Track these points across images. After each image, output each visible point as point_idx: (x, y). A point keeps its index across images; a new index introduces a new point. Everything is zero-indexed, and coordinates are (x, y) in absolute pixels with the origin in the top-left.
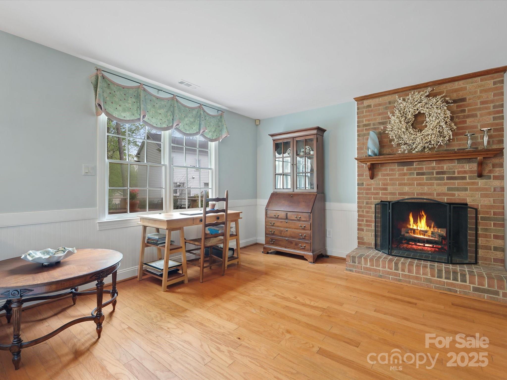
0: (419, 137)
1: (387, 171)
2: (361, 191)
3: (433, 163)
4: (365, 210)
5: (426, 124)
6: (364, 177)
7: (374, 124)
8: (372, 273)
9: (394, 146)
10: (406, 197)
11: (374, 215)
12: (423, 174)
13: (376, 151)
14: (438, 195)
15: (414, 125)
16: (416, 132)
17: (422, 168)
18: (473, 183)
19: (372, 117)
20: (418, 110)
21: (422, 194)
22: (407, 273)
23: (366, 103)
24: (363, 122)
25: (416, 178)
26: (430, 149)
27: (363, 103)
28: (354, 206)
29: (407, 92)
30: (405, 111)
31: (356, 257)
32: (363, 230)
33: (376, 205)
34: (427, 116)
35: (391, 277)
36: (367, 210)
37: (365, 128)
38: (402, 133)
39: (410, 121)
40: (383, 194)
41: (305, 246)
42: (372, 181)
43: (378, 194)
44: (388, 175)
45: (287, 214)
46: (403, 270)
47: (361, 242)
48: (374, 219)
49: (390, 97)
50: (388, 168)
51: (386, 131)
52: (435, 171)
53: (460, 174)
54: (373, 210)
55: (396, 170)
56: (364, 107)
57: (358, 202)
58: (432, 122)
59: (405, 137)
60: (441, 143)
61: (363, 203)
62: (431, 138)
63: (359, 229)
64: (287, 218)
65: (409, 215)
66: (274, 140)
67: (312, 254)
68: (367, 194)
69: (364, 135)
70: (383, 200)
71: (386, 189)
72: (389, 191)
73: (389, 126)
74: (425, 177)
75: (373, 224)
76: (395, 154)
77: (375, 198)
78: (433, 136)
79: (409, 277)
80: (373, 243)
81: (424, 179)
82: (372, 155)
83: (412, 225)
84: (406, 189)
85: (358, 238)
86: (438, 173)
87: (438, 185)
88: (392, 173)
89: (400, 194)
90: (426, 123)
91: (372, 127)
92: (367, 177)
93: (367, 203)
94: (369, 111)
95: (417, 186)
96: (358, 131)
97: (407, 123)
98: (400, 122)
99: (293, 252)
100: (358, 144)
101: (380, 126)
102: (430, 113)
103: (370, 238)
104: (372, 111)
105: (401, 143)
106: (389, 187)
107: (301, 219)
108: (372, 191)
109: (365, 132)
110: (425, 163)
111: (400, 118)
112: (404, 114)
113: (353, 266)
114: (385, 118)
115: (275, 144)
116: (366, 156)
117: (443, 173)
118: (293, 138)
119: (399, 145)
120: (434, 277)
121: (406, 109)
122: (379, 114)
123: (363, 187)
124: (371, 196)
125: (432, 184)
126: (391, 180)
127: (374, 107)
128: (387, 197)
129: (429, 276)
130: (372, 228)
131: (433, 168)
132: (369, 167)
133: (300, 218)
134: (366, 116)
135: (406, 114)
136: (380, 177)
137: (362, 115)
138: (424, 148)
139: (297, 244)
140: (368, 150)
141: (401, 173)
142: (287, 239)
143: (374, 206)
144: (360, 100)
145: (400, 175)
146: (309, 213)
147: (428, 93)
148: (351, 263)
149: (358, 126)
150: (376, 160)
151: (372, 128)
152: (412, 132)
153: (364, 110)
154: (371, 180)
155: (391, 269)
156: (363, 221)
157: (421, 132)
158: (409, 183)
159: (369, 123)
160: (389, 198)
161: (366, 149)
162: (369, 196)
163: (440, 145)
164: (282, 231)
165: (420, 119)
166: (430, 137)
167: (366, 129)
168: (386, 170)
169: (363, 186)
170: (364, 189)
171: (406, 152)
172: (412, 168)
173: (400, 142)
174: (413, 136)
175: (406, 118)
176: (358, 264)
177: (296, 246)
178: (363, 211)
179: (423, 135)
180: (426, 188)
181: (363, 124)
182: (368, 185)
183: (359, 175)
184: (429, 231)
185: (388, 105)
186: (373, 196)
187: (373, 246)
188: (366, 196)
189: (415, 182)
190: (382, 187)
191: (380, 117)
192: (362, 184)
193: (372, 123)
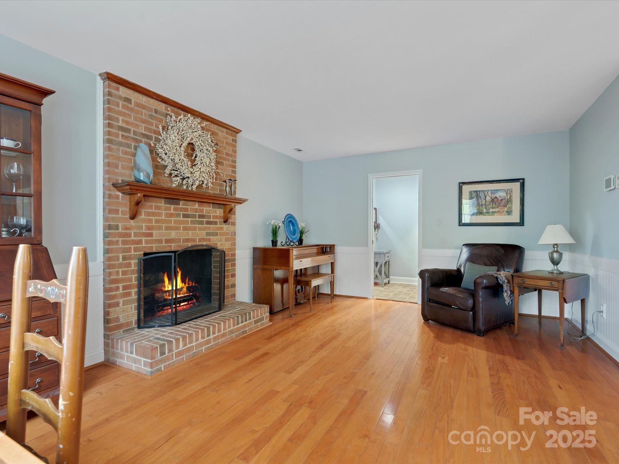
2: (114, 239)
3: (196, 204)
4: (120, 270)
5: (196, 158)
6: (120, 215)
7: (135, 133)
9: (166, 175)
11: (134, 276)
12: (188, 216)
14: (200, 240)
17: (186, 210)
18: (221, 228)
19: (132, 120)
25: (183, 221)
32: (118, 305)
33: (139, 259)
34: (196, 150)
36: (125, 269)
40: (147, 242)
42: (133, 223)
43: (140, 242)
44: (154, 214)
47: (115, 326)
48: (135, 283)
49: (157, 102)
50: (154, 204)
52: (197, 214)
53: (214, 219)
54: (135, 267)
55: (163, 208)
57: (109, 259)
58: (203, 158)
59: (182, 168)
61: (118, 258)
68: (124, 243)
69: (121, 144)
70: (148, 251)
71: (151, 235)
72: (154, 238)
74: (190, 219)
75: (135, 291)
77: (136, 250)
81: (189, 223)
84: (173, 234)
86: (200, 216)
87: (200, 229)
88: (158, 213)
89: (167, 241)
92: (124, 215)
93: (124, 258)
94: (128, 108)
95: (183, 230)
96: (109, 133)
103: (130, 313)
104: (132, 109)
105: (173, 174)
106: (154, 232)
108: (133, 238)
109: (120, 139)
110: (190, 203)
122: (144, 121)
123: (118, 231)
124: (130, 246)
125: (195, 229)
126: (156, 221)
127: (135, 105)
128: (153, 247)
130: (131, 297)
131: (196, 210)
132: (140, 199)
134: (125, 114)
136: (143, 216)
141: (167, 213)
143: (136, 261)
145: (166, 215)
147: (204, 125)
154: (131, 220)
156: (118, 289)
158: (176, 226)
159: (127, 127)
160: (155, 248)
162: (127, 246)
167: (125, 136)
168: (151, 207)
169: (115, 229)
170: (120, 235)
172: (178, 208)
173: (173, 172)
175: (182, 143)
178: (118, 272)
180: (190, 232)
181: (118, 124)
182: (126, 228)
184: (184, 287)
185: (154, 114)
186: (132, 247)
187: (134, 325)
188: (123, 246)
189: (182, 226)
190: (145, 231)
191: (144, 125)
192: (117, 227)
193: (132, 129)
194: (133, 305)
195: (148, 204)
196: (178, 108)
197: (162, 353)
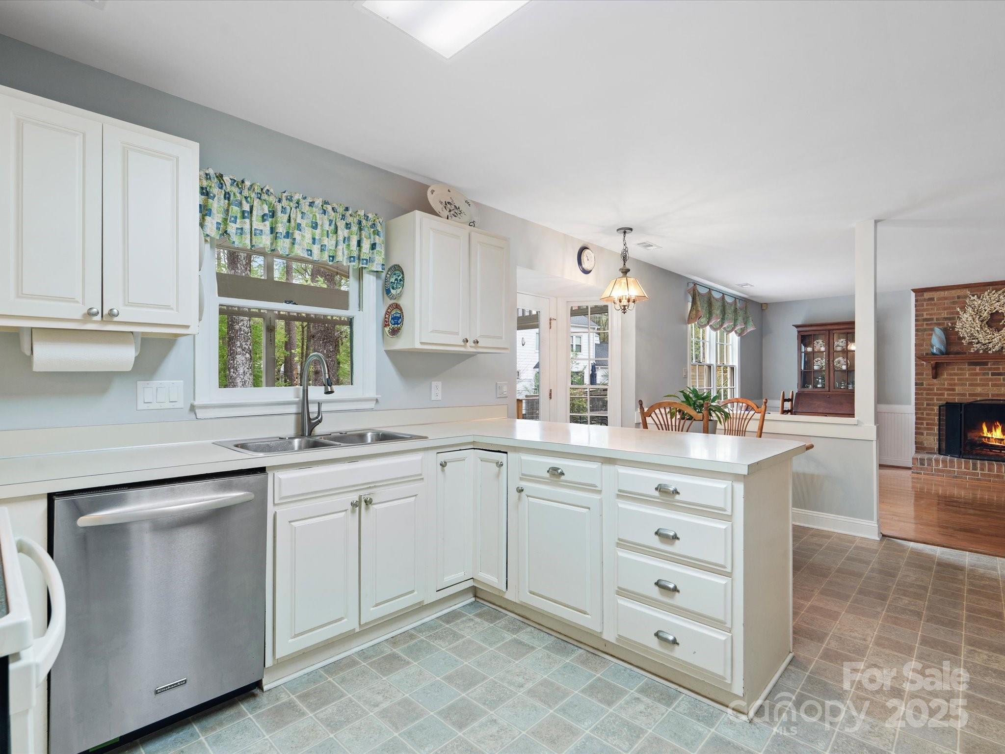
0: (997, 337)
1: (955, 370)
2: (920, 392)
4: (925, 412)
5: (1004, 323)
6: (925, 376)
7: (937, 319)
8: (945, 474)
9: (965, 344)
10: (979, 399)
11: (937, 418)
12: (999, 374)
13: (943, 349)
15: (989, 323)
16: (992, 331)
19: (935, 311)
20: (995, 309)
21: (997, 395)
22: (986, 472)
23: (927, 295)
24: (923, 315)
25: (991, 379)
27: (923, 295)
28: (911, 409)
29: (982, 288)
30: (980, 309)
31: (924, 459)
32: (922, 434)
33: (940, 407)
35: (968, 477)
36: (929, 412)
37: (925, 323)
38: (976, 332)
39: (986, 320)
40: (949, 395)
42: (935, 381)
43: (942, 395)
44: (955, 374)
46: (982, 470)
47: (919, 447)
48: (937, 422)
50: (956, 367)
51: (956, 329)
54: (937, 412)
55: (966, 369)
56: (925, 300)
57: (916, 404)
59: (980, 336)
61: (923, 404)
63: (916, 433)
65: (981, 423)
66: (799, 332)
68: (927, 394)
69: (925, 330)
70: (949, 401)
71: (953, 390)
72: (957, 392)
73: (959, 324)
75: (936, 428)
76: (965, 353)
77: (938, 400)
79: (989, 475)
80: (936, 448)
81: (1000, 380)
82: (938, 353)
83: (985, 432)
84: (979, 390)
85: (916, 443)
88: (961, 373)
89: (971, 395)
92: (928, 376)
93: (928, 405)
94: (931, 305)
95: (991, 386)
96: (916, 325)
97: (982, 321)
98: (974, 319)
100: (916, 339)
101: (946, 322)
103: (932, 441)
104: (935, 304)
105: (974, 342)
106: (957, 388)
108: (935, 391)
109: (926, 327)
110: (1002, 363)
111: (974, 316)
112: (978, 312)
113: (921, 469)
114: (953, 313)
115: (800, 336)
116: (927, 354)
118: (829, 330)
119: (971, 343)
121: (981, 307)
122: (945, 309)
123: (922, 387)
124: (933, 397)
126: (959, 379)
127: (937, 300)
128: (955, 398)
130: (934, 431)
132: (934, 366)
134: (928, 310)
135: (980, 312)
136: (945, 376)
137: (921, 308)
140: (933, 348)
141: (972, 373)
143: (938, 407)
144: (919, 292)
145: (971, 375)
148: (919, 466)
149: (916, 320)
150: (943, 359)
151: (935, 323)
152: (988, 331)
153: (925, 303)
154: (933, 379)
155: (969, 469)
156: (922, 424)
157: (998, 332)
158: (982, 383)
159: (931, 317)
160: (957, 399)
161: (927, 345)
162: (930, 397)
165: (996, 318)
167: (927, 324)
168: (953, 370)
170: (925, 389)
171: (981, 352)
172: (985, 368)
174: (989, 336)
175: (981, 316)
176: (927, 466)
178: (923, 413)
179: (1001, 335)
181: (923, 318)
182: (929, 385)
183: (916, 374)
185: (957, 300)
186: (935, 397)
187: (936, 450)
188: (927, 397)
189: (990, 383)
190: (947, 387)
191: (946, 311)
192: (922, 384)
193: (935, 317)
194: (935, 438)
195: (951, 367)
196: (984, 286)
197: (922, 464)
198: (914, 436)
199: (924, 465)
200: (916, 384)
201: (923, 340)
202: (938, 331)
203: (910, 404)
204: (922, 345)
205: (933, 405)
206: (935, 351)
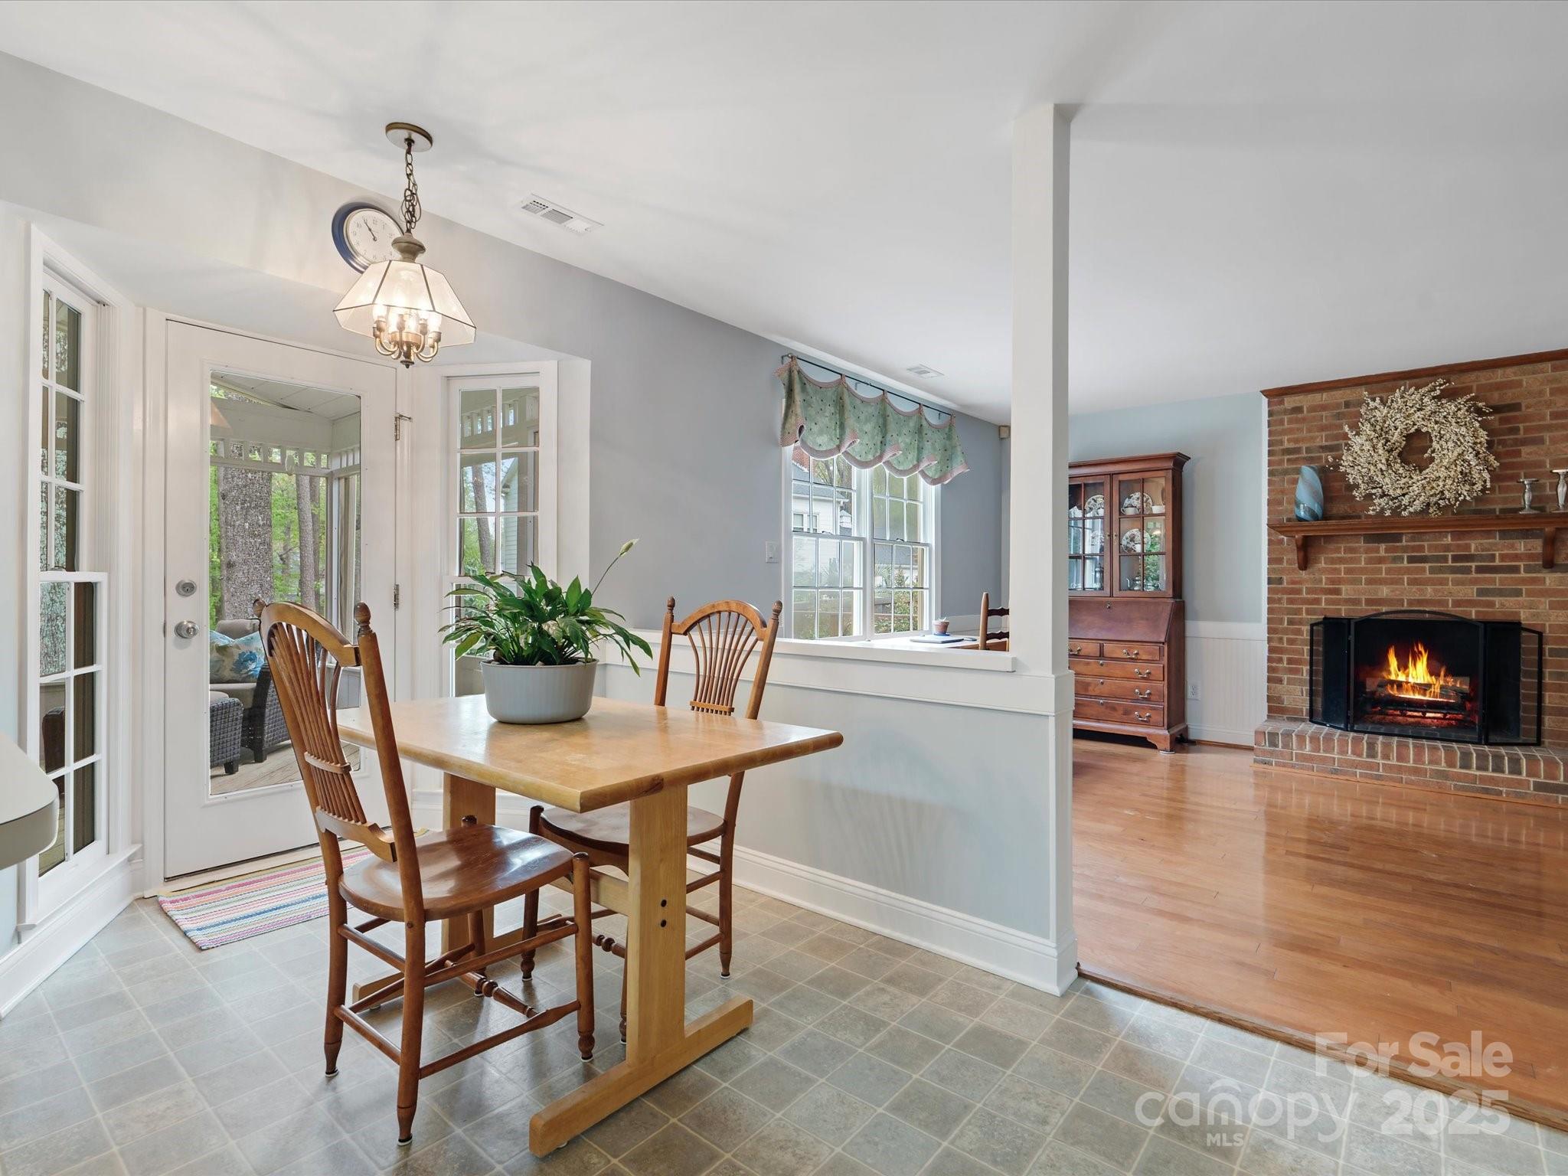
0: (1418, 484)
1: (1340, 553)
2: (1276, 596)
3: (1446, 537)
4: (1285, 638)
5: (1433, 455)
6: (1286, 565)
7: (1308, 450)
8: (1315, 765)
9: (1358, 499)
10: (1384, 609)
11: (1307, 648)
12: (1423, 559)
13: (1317, 508)
14: (1457, 603)
15: (1404, 455)
16: (1409, 470)
17: (1421, 548)
18: (1534, 581)
19: (1305, 434)
20: (1414, 424)
21: (1420, 602)
22: (1394, 762)
23: (1290, 402)
24: (1281, 442)
25: (1408, 569)
26: (1439, 508)
27: (1282, 402)
28: (1259, 630)
29: (1389, 384)
30: (1386, 425)
31: (1278, 734)
32: (1280, 681)
33: (1312, 625)
34: (1434, 438)
35: (1358, 771)
36: (1292, 637)
37: (1286, 457)
38: (1379, 473)
39: (1397, 448)
40: (1329, 602)
41: (1149, 716)
42: (1303, 574)
43: (1316, 602)
44: (1341, 561)
45: (1101, 647)
46: (1386, 757)
47: (1275, 709)
48: (1307, 657)
49: (1348, 391)
50: (1342, 546)
51: (1341, 467)
52: (1450, 554)
53: (1505, 562)
54: (1306, 636)
55: (1362, 550)
56: (1285, 412)
57: (1269, 621)
58: (1445, 452)
59: (1386, 482)
60: (1465, 496)
61: (1281, 621)
62: (1444, 486)
63: (1269, 680)
64: (1101, 655)
65: (1387, 652)
67: (1166, 732)
68: (1291, 601)
69: (1286, 472)
70: (1329, 615)
71: (1337, 592)
72: (1344, 596)
73: (1347, 459)
74: (1427, 565)
75: (1306, 668)
76: (1359, 517)
77: (1309, 612)
78: (1449, 482)
79: (1400, 769)
80: (1304, 710)
81: (1425, 571)
82: (1308, 517)
83: (1394, 672)
84: (1385, 591)
85: (1269, 699)
86: (1455, 559)
87: (1456, 583)
88: (1351, 558)
89: (1369, 602)
90: (1433, 452)
91: (1304, 455)
92: (1291, 564)
93: (1291, 622)
94: (1297, 421)
95: (1408, 584)
96: (1270, 463)
97: (1390, 451)
98: (1374, 447)
99: (1118, 730)
100: (1270, 491)
101: (1323, 455)
102: (1442, 432)
103: (1298, 696)
104: (1304, 420)
105: (1374, 494)
106: (1343, 588)
107: (1139, 657)
108: (1304, 595)
109: (1287, 466)
110: (1427, 537)
111: (1375, 441)
112: (1383, 433)
113: (1272, 753)
114: (1336, 437)
116: (1289, 520)
117: (1470, 558)
118: (1111, 475)
119: (1369, 497)
120: (1455, 767)
121: (1387, 423)
122: (1322, 429)
123: (1280, 586)
124: (1301, 606)
125: (1443, 582)
126: (1348, 571)
127: (1308, 412)
128: (1340, 609)
129: (1443, 766)
130: (1302, 675)
131: (1447, 548)
132: (1300, 543)
133: (1137, 654)
134: (1291, 431)
135: (1387, 433)
136: (1323, 565)
137: (1279, 428)
138: (1428, 505)
139: (1127, 712)
140: (1298, 507)
141: (1371, 558)
142: (1101, 701)
143: (1309, 628)
144: (1275, 395)
145: (1369, 561)
146: (1160, 643)
147: (1438, 392)
148: (1267, 747)
149: (1270, 453)
150: (1317, 528)
151: (1305, 458)
152: (1401, 471)
153: (1286, 418)
154: (1301, 571)
155: (1360, 755)
156: (1280, 660)
157: (1421, 472)
158: (1391, 578)
159: (1297, 446)
160: (1343, 611)
161: (1289, 503)
162: (1295, 606)
163: (1465, 500)
164: (1088, 684)
165: (1417, 443)
166: (1441, 484)
167: (1288, 460)
168: (1337, 551)
169: (1281, 583)
170: (1285, 591)
171: (1388, 513)
172: (1397, 547)
173: (1374, 491)
174: (1403, 481)
175: (1387, 441)
176: (1282, 748)
177: (1127, 716)
178: (1281, 639)
179: (1425, 478)
180: (1430, 588)
181: (1281, 447)
182: (1293, 582)
183: (1270, 561)
184: (1434, 685)
185: (1343, 410)
186: (1304, 607)
187: (1305, 715)
188: (1289, 606)
189: (1405, 577)
190: (1327, 586)
191: (1324, 434)
192: (1280, 581)
193: (1304, 446)
194: (1304, 689)
195: (1332, 546)
196: (1394, 380)
197: (1273, 744)
198: (1264, 684)
199: (1276, 746)
200: (1270, 580)
201: (1283, 492)
202: (1308, 472)
203: (1259, 621)
204: (1280, 503)
205: (1301, 622)
206: (1302, 513)
